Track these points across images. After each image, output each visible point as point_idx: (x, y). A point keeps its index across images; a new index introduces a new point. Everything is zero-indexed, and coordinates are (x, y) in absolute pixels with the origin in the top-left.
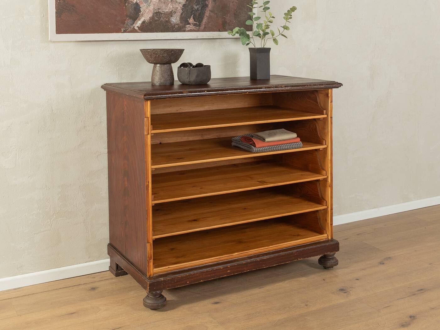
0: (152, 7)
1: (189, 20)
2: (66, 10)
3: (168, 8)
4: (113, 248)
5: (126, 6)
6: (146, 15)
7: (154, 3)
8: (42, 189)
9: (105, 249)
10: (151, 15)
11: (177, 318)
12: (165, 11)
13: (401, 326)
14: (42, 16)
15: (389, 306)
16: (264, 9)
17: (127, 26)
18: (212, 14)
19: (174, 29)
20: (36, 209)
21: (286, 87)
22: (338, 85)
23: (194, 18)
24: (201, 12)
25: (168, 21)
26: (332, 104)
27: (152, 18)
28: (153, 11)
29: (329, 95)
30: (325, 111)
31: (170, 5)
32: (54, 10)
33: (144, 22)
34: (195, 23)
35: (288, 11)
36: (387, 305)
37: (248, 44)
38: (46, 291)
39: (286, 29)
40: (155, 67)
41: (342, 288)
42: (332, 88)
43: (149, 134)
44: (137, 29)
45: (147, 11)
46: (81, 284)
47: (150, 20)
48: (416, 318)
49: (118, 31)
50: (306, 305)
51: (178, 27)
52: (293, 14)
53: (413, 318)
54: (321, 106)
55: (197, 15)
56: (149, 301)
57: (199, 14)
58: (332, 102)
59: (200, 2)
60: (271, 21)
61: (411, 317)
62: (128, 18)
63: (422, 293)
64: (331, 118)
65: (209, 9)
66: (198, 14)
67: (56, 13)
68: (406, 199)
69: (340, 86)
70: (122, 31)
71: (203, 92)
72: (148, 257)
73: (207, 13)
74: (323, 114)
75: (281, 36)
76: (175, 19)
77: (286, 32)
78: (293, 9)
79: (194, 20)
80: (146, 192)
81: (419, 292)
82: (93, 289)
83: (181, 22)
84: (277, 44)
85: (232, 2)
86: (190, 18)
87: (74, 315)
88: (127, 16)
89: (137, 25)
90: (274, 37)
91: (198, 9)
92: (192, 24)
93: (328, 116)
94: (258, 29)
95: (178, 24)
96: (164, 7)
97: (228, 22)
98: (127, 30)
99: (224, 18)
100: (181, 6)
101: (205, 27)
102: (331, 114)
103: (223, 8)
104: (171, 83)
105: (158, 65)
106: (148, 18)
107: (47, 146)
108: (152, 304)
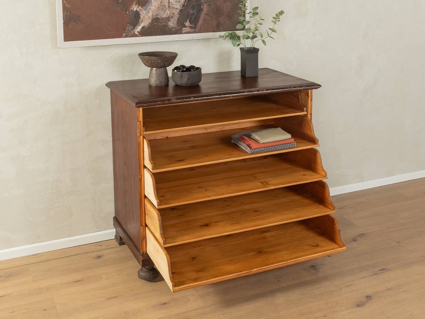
0: (150, 14)
1: (185, 23)
2: (73, 21)
3: (166, 14)
4: (117, 221)
5: (126, 14)
6: (145, 21)
7: (153, 10)
8: (55, 172)
9: (111, 222)
10: (150, 21)
11: (165, 290)
12: (163, 17)
13: (356, 305)
14: (52, 25)
15: (351, 285)
16: (253, 14)
17: (128, 31)
18: (207, 17)
19: (171, 32)
20: (50, 189)
21: (267, 90)
22: (317, 86)
23: (190, 21)
24: (196, 16)
25: (166, 26)
26: (312, 102)
27: (151, 24)
28: (151, 17)
29: (309, 95)
30: (305, 109)
31: (167, 11)
32: (62, 21)
33: (143, 27)
34: (191, 25)
35: (277, 15)
36: (349, 284)
37: (239, 45)
38: (59, 258)
39: (274, 31)
40: (151, 70)
41: (313, 265)
42: (312, 89)
43: (141, 135)
44: (137, 33)
45: (146, 18)
46: (90, 252)
47: (149, 25)
48: (372, 299)
49: (120, 36)
50: (278, 281)
51: (175, 30)
52: (281, 17)
53: (368, 298)
54: (302, 103)
55: (193, 19)
56: (142, 274)
57: (195, 18)
58: (311, 100)
59: (196, 7)
60: (261, 23)
61: (367, 297)
62: (128, 25)
63: (384, 272)
64: (311, 114)
65: (205, 12)
66: (193, 17)
67: (64, 23)
68: (390, 174)
69: (319, 87)
70: (124, 36)
71: (189, 98)
72: (142, 238)
73: (202, 17)
74: (303, 111)
75: (269, 37)
76: (172, 24)
77: (273, 34)
78: (281, 13)
79: (190, 24)
80: (139, 184)
81: (381, 271)
82: (99, 257)
83: (178, 26)
84: (266, 45)
85: (226, 6)
86: (186, 22)
87: (79, 282)
88: (128, 23)
89: (137, 31)
90: (262, 38)
91: (193, 13)
92: (188, 26)
93: (308, 113)
94: (247, 33)
95: (175, 28)
96: (162, 13)
97: (222, 23)
98: (128, 35)
99: (219, 20)
100: (178, 11)
101: (200, 29)
102: (311, 111)
103: (217, 12)
104: (165, 84)
105: (154, 69)
106: (148, 23)
107: (58, 136)
108: (145, 276)
